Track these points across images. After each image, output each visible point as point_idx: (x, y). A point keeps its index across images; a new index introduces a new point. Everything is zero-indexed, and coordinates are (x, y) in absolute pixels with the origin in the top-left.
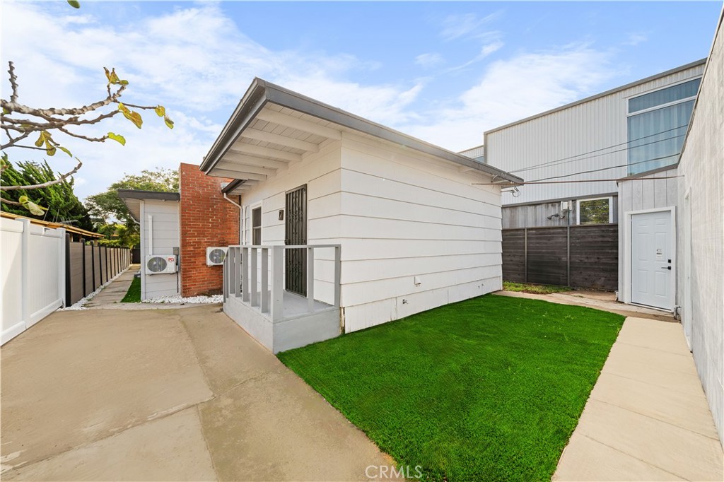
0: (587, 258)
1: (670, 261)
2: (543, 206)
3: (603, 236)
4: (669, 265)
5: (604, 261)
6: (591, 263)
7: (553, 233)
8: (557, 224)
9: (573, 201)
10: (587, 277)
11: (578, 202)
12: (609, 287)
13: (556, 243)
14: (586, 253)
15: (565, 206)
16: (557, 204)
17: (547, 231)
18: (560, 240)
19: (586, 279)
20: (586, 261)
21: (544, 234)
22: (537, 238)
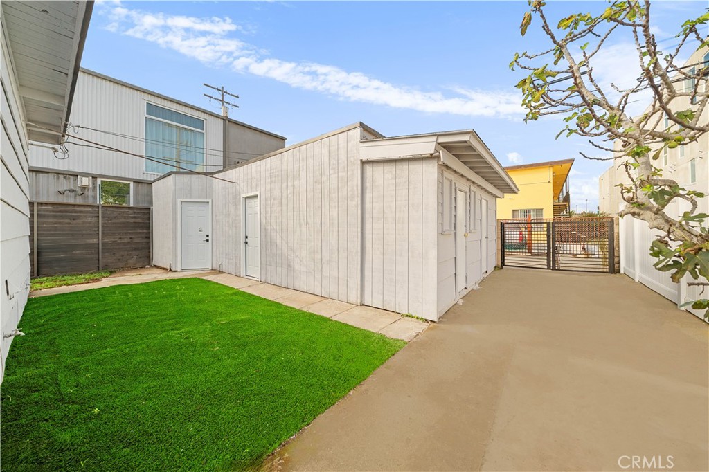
0: (120, 238)
1: (208, 236)
2: (51, 176)
3: (135, 218)
4: (207, 238)
5: (136, 240)
6: (124, 244)
7: (80, 212)
8: (72, 201)
9: (93, 177)
10: (120, 257)
11: (99, 181)
12: (140, 264)
13: (84, 223)
14: (119, 234)
15: (86, 181)
16: (72, 178)
17: (71, 208)
18: (89, 220)
19: (119, 260)
20: (119, 241)
21: (66, 212)
22: (55, 217)
